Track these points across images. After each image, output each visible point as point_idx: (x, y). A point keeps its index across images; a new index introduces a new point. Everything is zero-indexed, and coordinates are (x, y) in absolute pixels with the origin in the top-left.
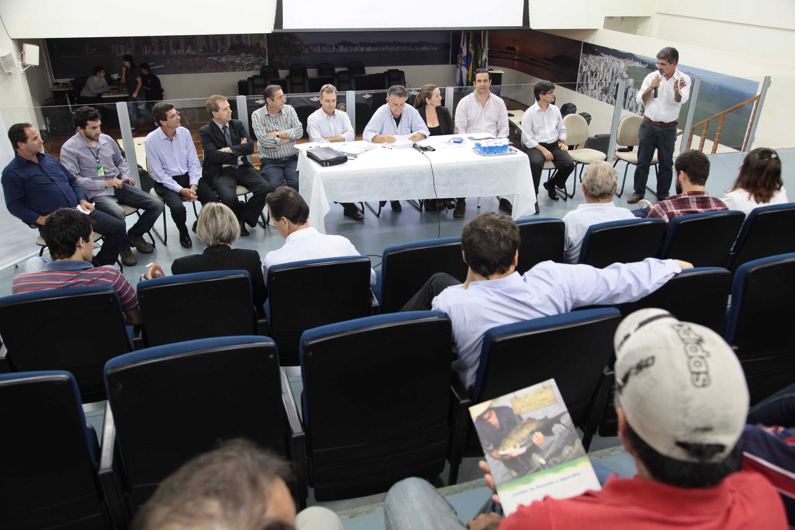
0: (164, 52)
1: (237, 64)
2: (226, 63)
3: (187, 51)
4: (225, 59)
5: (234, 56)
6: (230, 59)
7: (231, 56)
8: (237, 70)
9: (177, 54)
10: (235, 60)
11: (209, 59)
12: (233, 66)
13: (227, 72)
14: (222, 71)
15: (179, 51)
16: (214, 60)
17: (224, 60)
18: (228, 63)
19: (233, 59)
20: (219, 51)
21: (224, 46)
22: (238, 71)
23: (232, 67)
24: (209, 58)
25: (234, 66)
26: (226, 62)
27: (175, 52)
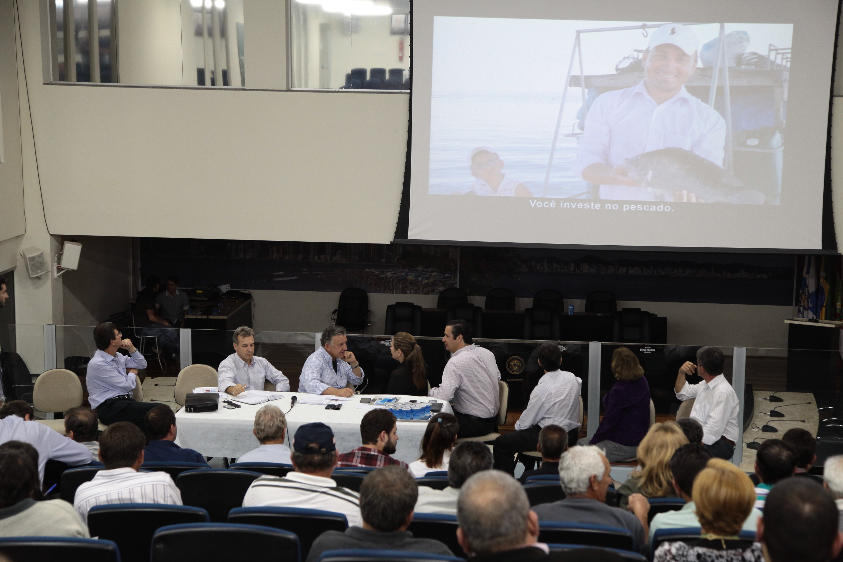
0: (300, 257)
1: (409, 282)
2: (391, 279)
3: (335, 257)
4: (392, 274)
5: (406, 270)
6: (399, 274)
7: (401, 269)
8: (408, 292)
9: (319, 261)
10: (407, 276)
11: (367, 271)
12: (403, 284)
13: (393, 293)
14: (384, 292)
15: (323, 256)
16: (373, 273)
17: (389, 274)
18: (396, 280)
19: (403, 274)
20: (383, 260)
21: (391, 254)
22: (411, 293)
23: (400, 286)
24: (367, 270)
25: (404, 285)
26: (392, 277)
27: (316, 257)
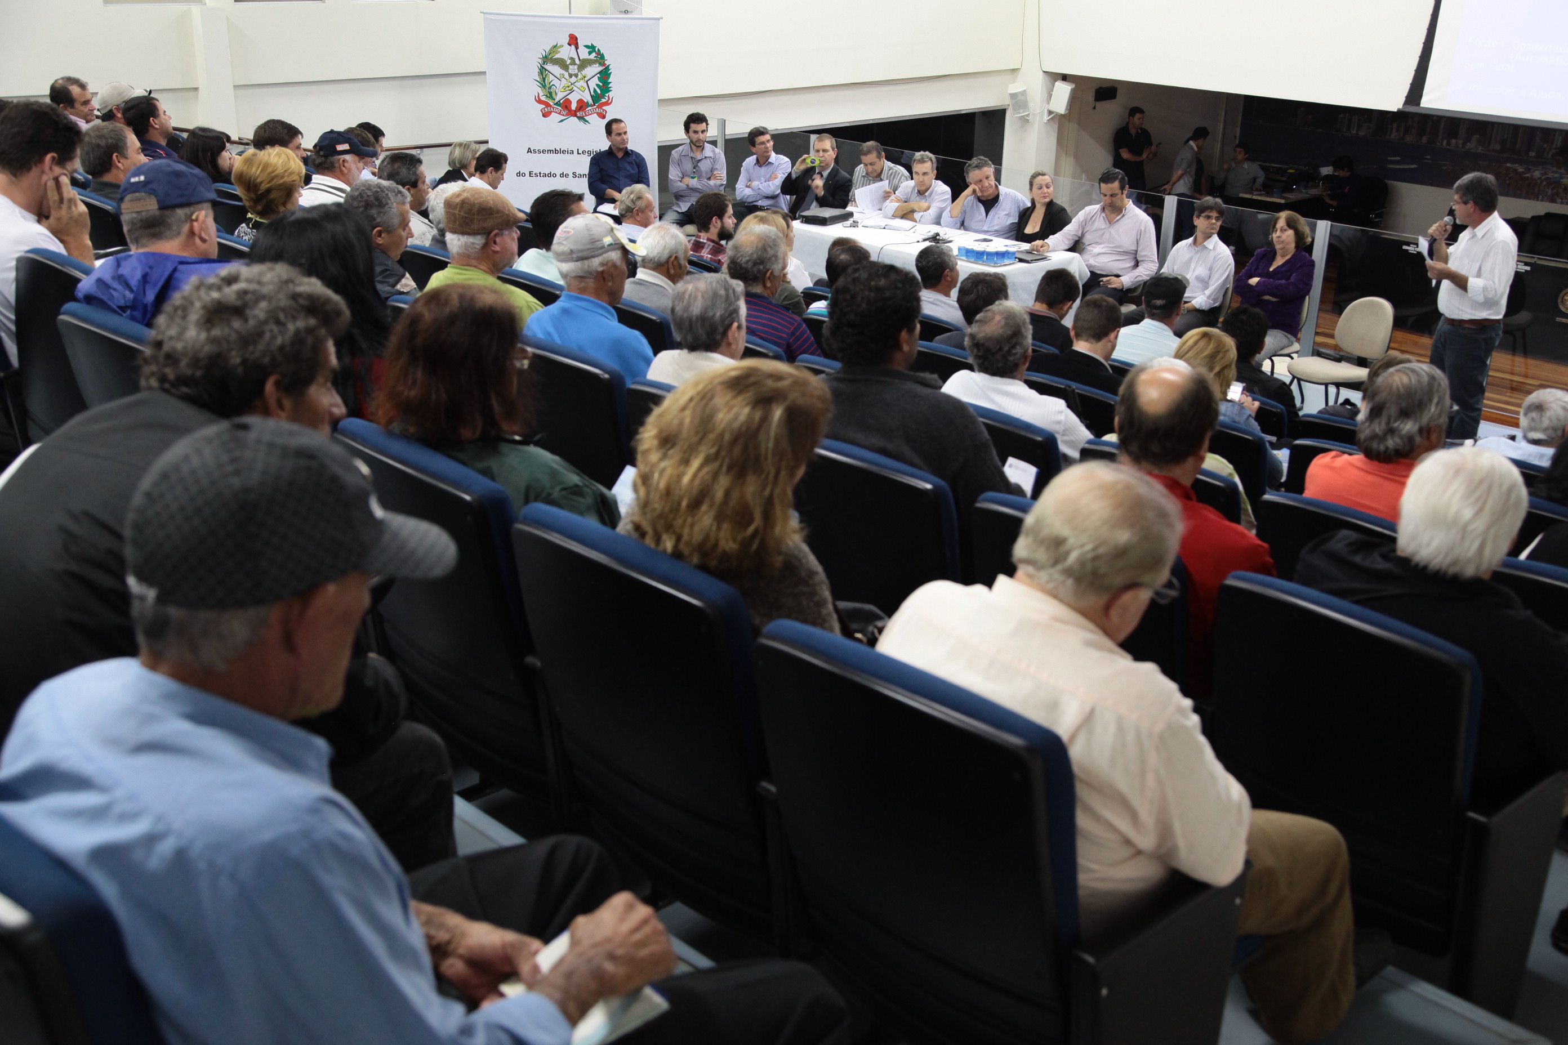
0: (1425, 139)
1: (1563, 187)
2: (1539, 181)
3: (1468, 144)
4: (1541, 174)
5: (1562, 171)
6: (1550, 175)
7: (1555, 169)
8: (1559, 200)
9: (1448, 147)
10: (1561, 178)
11: (1508, 167)
12: (1553, 189)
13: (1538, 200)
14: (1526, 197)
15: (1453, 141)
16: (1515, 170)
17: (1537, 174)
18: (1545, 183)
19: (1556, 175)
20: (1532, 154)
21: (1545, 146)
22: (1562, 203)
23: (1550, 192)
24: (1508, 165)
25: (1555, 191)
26: (1540, 178)
27: (1445, 142)
